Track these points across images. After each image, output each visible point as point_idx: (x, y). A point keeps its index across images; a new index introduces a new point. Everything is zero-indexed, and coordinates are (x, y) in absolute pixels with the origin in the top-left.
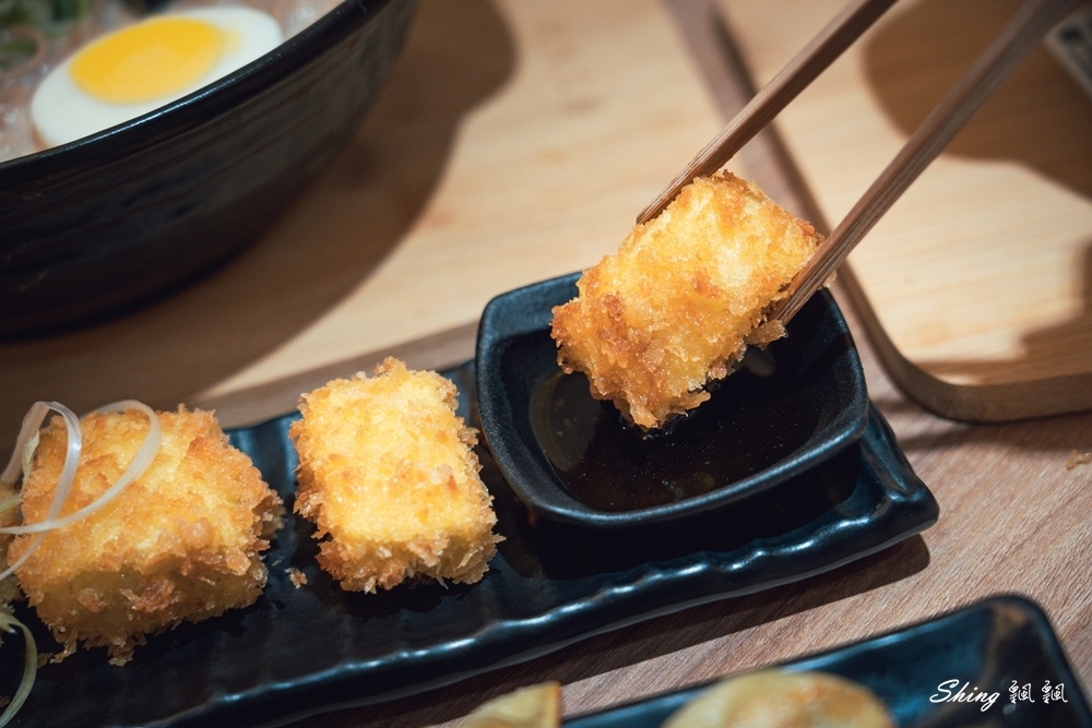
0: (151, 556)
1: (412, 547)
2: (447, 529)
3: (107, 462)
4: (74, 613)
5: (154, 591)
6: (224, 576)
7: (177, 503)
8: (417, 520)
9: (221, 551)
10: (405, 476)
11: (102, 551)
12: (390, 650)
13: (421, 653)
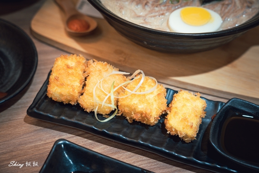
0: (140, 109)
1: (178, 132)
2: (186, 133)
3: (143, 88)
4: (123, 110)
5: (137, 115)
6: (148, 120)
7: (149, 103)
8: (182, 128)
9: (151, 116)
10: (185, 119)
11: (133, 104)
12: (172, 151)
13: (176, 154)
